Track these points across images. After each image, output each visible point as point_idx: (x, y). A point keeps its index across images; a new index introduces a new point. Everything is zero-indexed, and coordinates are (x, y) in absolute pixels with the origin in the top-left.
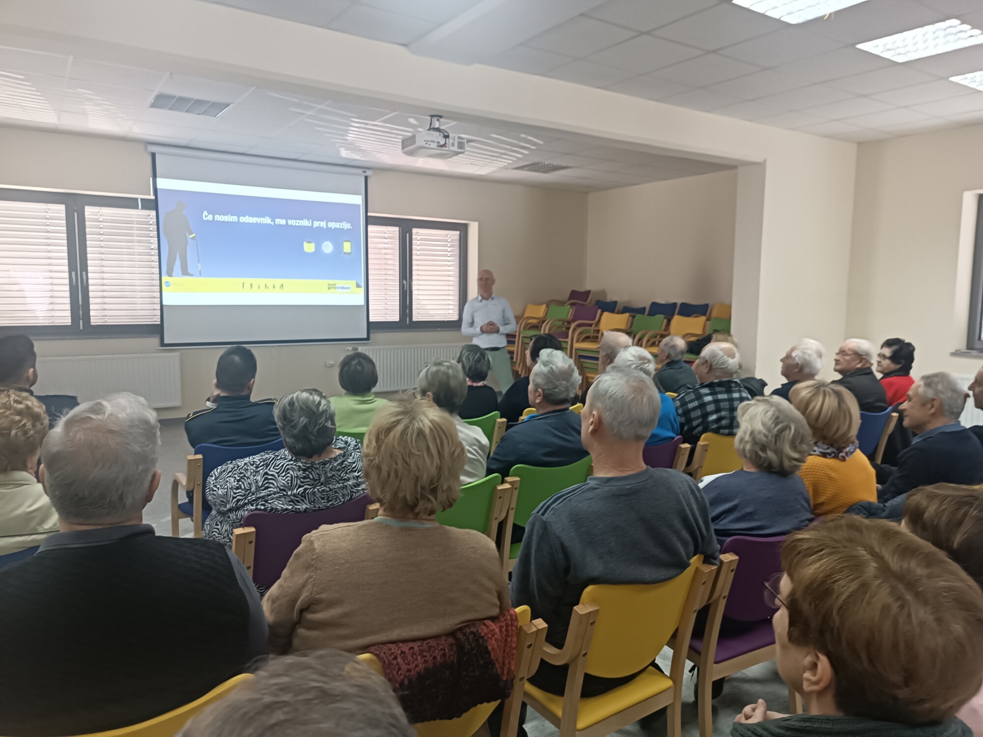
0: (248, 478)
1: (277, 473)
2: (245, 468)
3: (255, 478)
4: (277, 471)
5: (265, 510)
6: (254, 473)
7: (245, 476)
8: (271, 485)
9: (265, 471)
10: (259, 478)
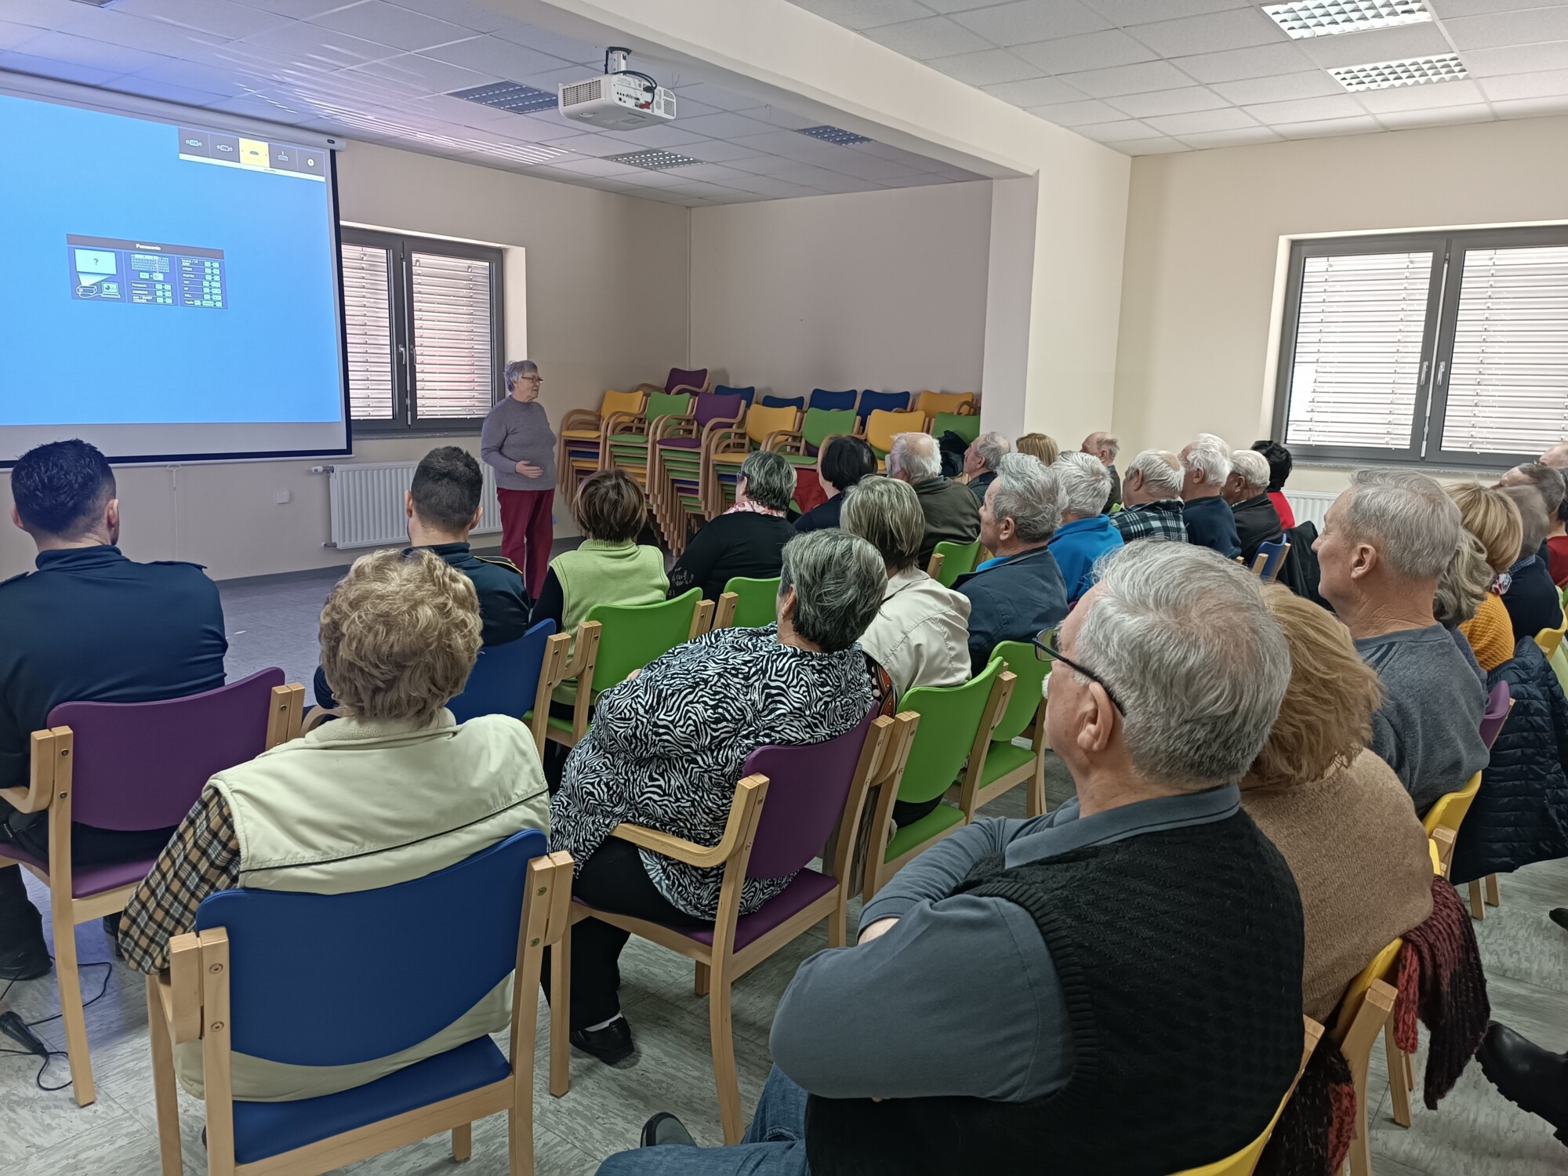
0: (734, 699)
1: (785, 682)
2: (722, 683)
3: (748, 698)
4: (784, 679)
5: (771, 743)
6: (745, 690)
7: (726, 696)
8: (779, 706)
9: (764, 681)
10: (756, 696)
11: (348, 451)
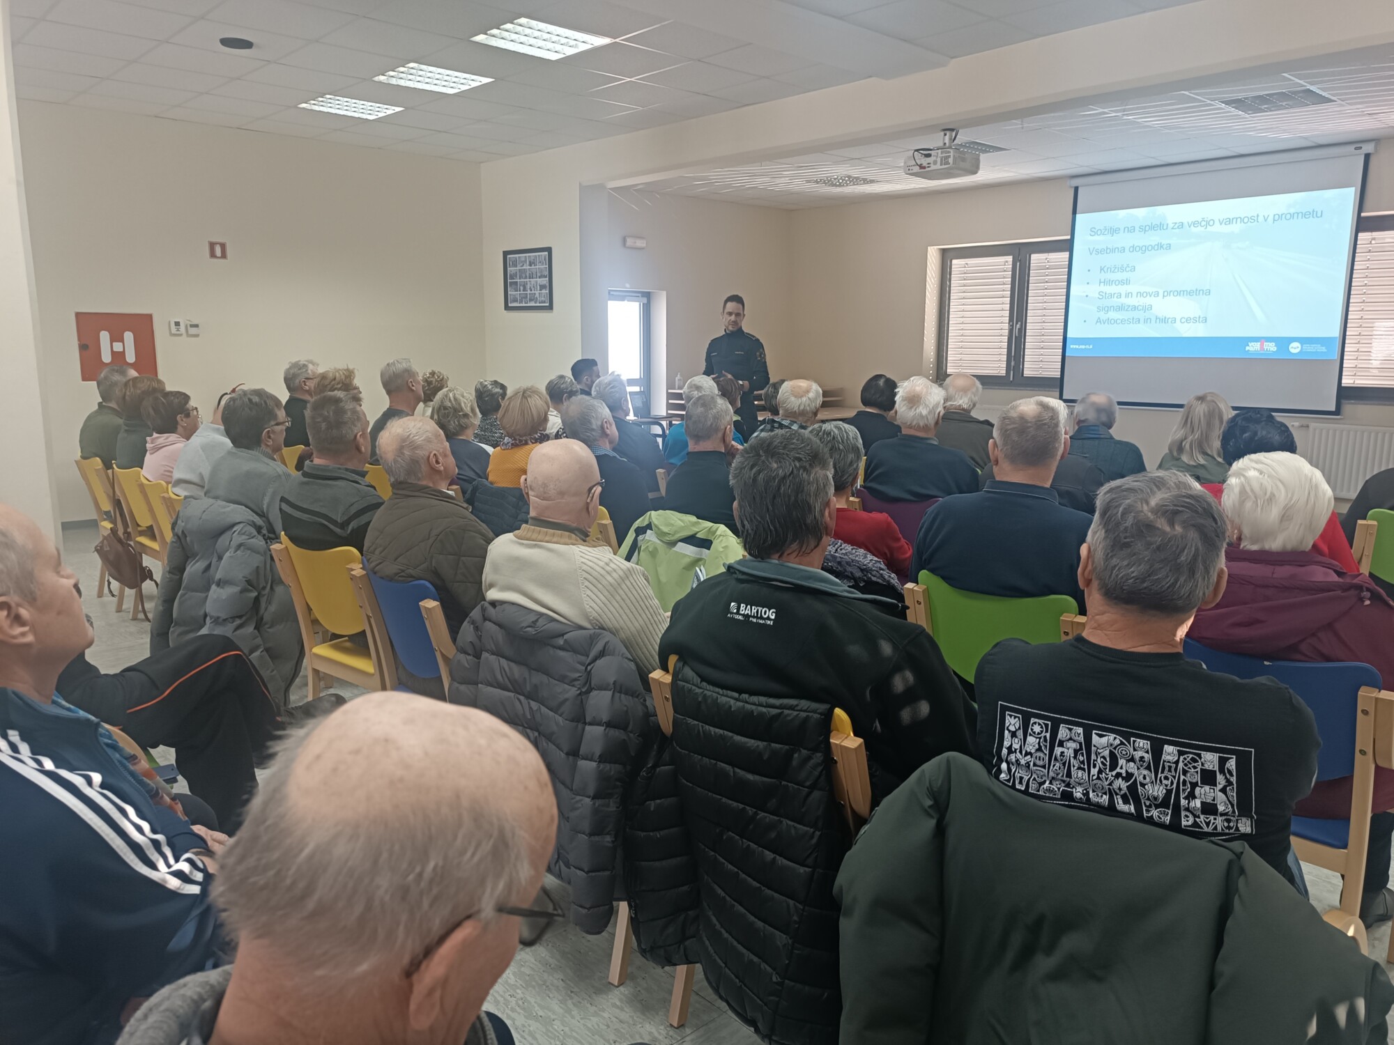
11: (1337, 412)
